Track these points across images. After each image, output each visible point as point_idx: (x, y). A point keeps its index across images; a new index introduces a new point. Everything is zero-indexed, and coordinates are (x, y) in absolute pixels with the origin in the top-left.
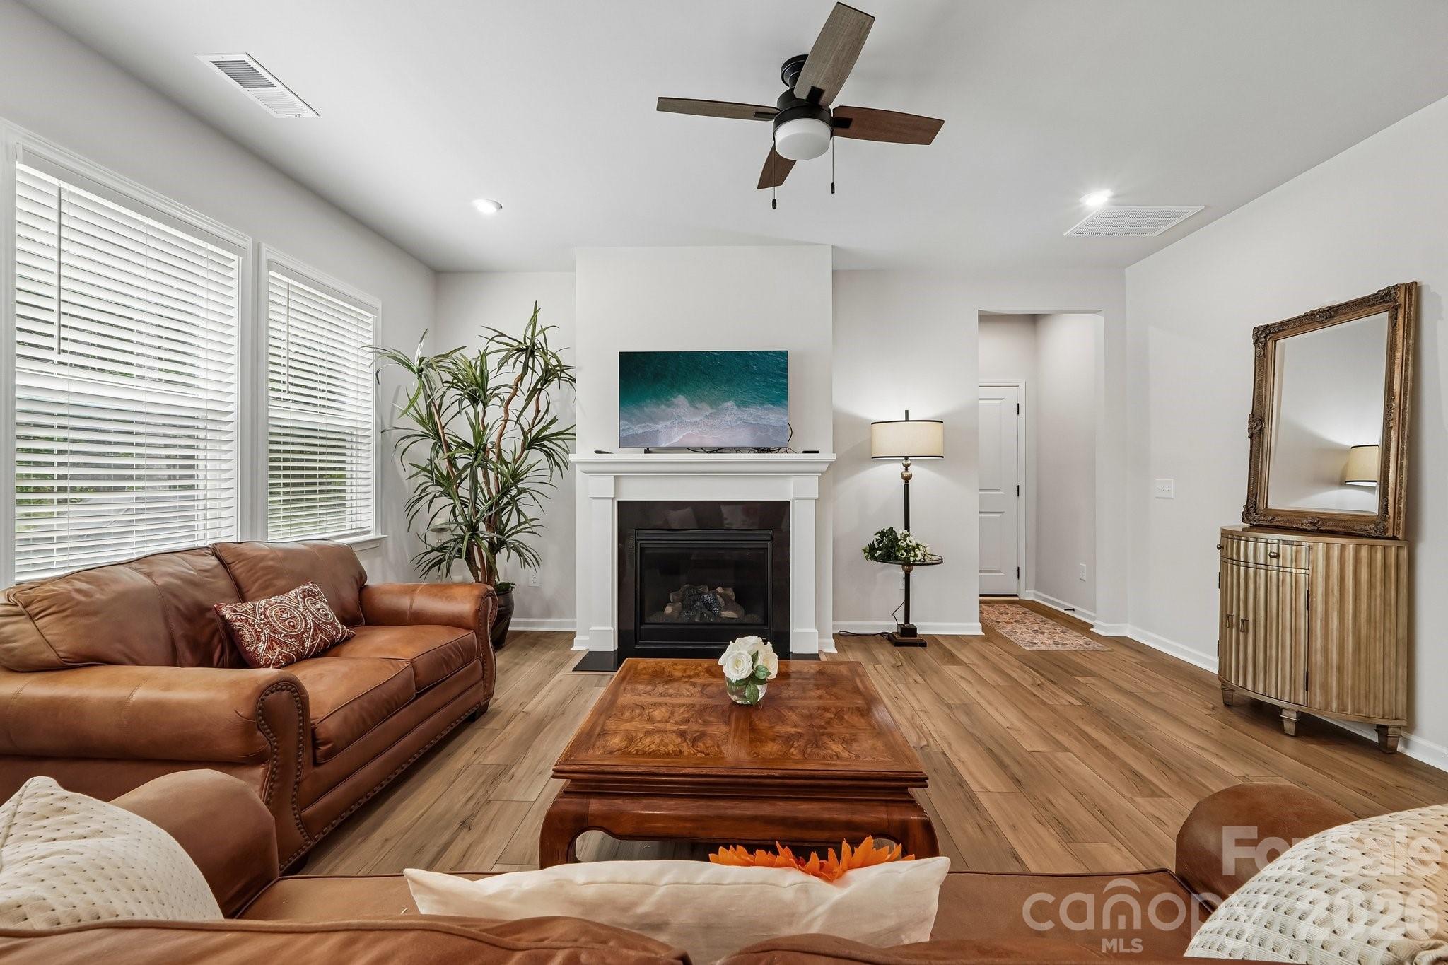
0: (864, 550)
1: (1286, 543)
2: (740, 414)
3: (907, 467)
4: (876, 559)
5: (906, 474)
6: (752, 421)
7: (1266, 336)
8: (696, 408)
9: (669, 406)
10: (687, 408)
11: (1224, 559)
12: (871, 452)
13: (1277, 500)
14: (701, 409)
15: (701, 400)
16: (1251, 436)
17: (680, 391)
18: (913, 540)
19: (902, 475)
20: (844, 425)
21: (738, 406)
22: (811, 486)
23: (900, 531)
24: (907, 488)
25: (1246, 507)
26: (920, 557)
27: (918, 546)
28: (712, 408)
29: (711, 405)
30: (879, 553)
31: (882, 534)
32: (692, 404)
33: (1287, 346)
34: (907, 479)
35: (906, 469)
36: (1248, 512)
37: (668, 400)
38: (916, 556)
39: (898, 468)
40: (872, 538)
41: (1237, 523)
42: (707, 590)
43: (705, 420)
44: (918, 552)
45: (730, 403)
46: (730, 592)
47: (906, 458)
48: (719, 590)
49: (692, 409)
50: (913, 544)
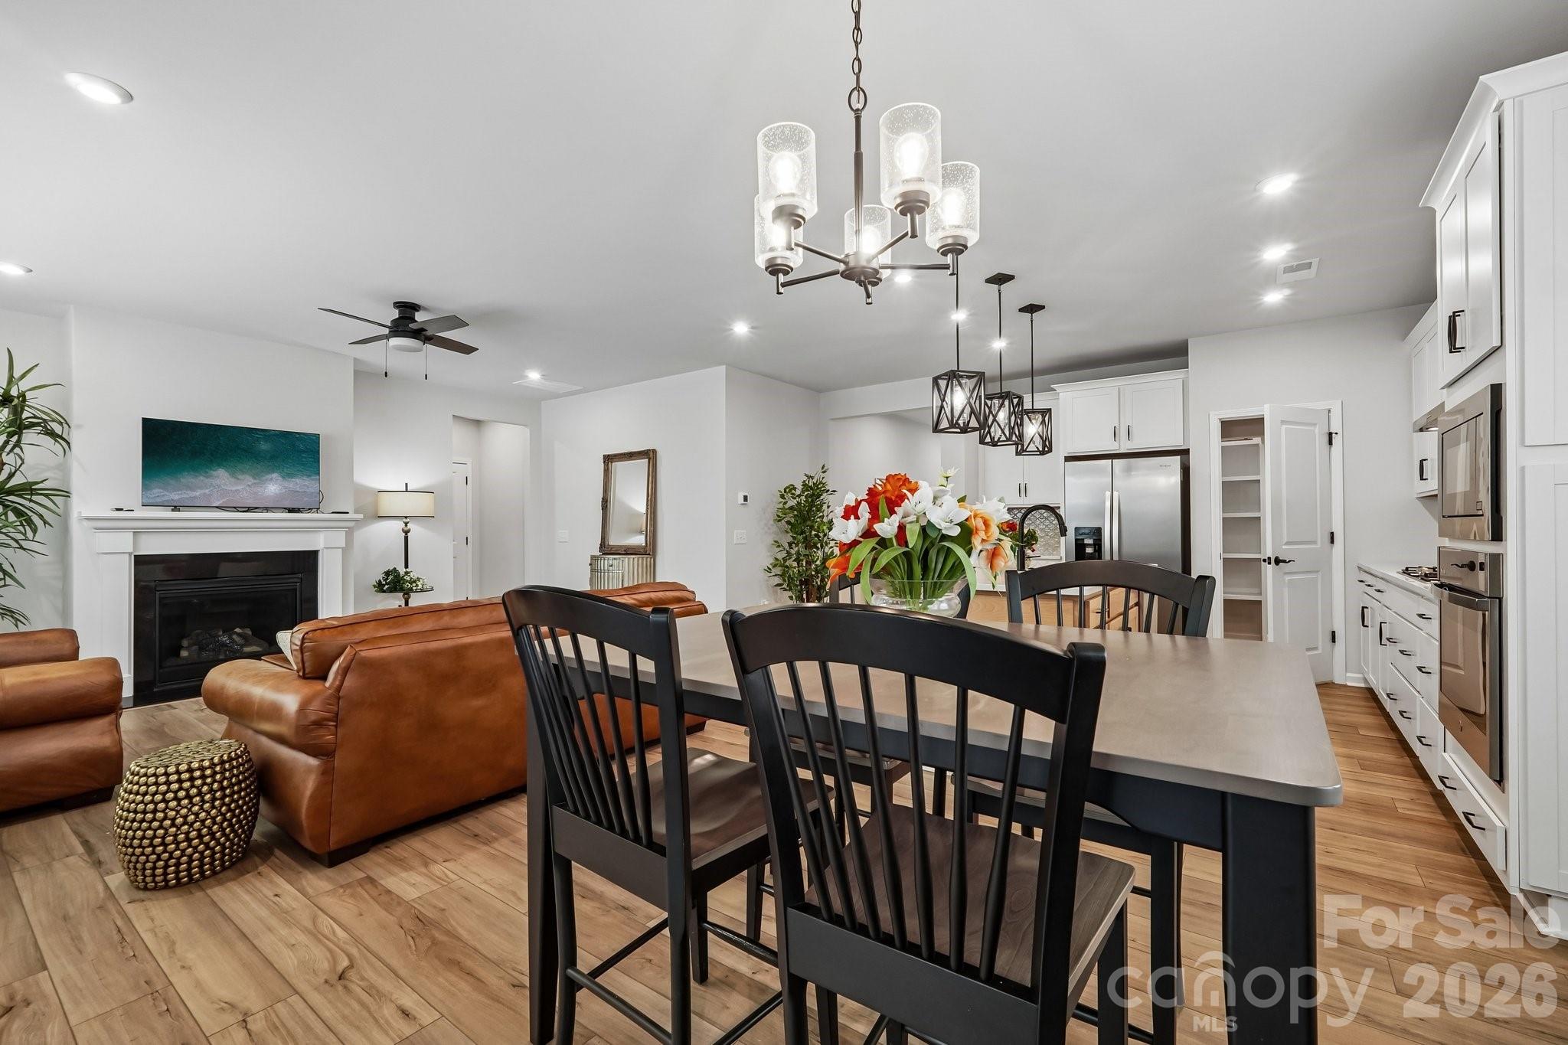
0: (375, 586)
1: (615, 559)
2: (286, 484)
3: (406, 524)
4: (384, 592)
5: (406, 529)
6: (298, 489)
7: (609, 459)
8: (238, 479)
9: (207, 477)
10: (228, 479)
11: (592, 570)
12: (377, 511)
13: (613, 541)
14: (243, 480)
15: (243, 473)
16: (602, 509)
17: (220, 465)
18: (414, 575)
19: (403, 530)
20: (361, 491)
21: (283, 477)
22: (340, 538)
23: (402, 571)
24: (406, 539)
25: (601, 545)
26: (420, 587)
27: (419, 579)
28: (255, 479)
29: (253, 477)
30: (386, 586)
31: (387, 573)
32: (233, 475)
33: (618, 466)
34: (406, 532)
35: (406, 526)
36: (601, 548)
37: (207, 472)
38: (417, 586)
39: (400, 524)
40: (381, 577)
41: (597, 553)
42: (221, 633)
43: (247, 488)
44: (419, 583)
45: (275, 475)
46: (248, 632)
47: (406, 517)
48: (238, 630)
49: (233, 480)
50: (414, 578)
